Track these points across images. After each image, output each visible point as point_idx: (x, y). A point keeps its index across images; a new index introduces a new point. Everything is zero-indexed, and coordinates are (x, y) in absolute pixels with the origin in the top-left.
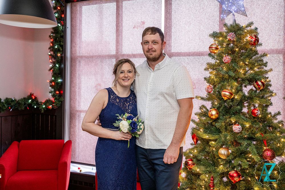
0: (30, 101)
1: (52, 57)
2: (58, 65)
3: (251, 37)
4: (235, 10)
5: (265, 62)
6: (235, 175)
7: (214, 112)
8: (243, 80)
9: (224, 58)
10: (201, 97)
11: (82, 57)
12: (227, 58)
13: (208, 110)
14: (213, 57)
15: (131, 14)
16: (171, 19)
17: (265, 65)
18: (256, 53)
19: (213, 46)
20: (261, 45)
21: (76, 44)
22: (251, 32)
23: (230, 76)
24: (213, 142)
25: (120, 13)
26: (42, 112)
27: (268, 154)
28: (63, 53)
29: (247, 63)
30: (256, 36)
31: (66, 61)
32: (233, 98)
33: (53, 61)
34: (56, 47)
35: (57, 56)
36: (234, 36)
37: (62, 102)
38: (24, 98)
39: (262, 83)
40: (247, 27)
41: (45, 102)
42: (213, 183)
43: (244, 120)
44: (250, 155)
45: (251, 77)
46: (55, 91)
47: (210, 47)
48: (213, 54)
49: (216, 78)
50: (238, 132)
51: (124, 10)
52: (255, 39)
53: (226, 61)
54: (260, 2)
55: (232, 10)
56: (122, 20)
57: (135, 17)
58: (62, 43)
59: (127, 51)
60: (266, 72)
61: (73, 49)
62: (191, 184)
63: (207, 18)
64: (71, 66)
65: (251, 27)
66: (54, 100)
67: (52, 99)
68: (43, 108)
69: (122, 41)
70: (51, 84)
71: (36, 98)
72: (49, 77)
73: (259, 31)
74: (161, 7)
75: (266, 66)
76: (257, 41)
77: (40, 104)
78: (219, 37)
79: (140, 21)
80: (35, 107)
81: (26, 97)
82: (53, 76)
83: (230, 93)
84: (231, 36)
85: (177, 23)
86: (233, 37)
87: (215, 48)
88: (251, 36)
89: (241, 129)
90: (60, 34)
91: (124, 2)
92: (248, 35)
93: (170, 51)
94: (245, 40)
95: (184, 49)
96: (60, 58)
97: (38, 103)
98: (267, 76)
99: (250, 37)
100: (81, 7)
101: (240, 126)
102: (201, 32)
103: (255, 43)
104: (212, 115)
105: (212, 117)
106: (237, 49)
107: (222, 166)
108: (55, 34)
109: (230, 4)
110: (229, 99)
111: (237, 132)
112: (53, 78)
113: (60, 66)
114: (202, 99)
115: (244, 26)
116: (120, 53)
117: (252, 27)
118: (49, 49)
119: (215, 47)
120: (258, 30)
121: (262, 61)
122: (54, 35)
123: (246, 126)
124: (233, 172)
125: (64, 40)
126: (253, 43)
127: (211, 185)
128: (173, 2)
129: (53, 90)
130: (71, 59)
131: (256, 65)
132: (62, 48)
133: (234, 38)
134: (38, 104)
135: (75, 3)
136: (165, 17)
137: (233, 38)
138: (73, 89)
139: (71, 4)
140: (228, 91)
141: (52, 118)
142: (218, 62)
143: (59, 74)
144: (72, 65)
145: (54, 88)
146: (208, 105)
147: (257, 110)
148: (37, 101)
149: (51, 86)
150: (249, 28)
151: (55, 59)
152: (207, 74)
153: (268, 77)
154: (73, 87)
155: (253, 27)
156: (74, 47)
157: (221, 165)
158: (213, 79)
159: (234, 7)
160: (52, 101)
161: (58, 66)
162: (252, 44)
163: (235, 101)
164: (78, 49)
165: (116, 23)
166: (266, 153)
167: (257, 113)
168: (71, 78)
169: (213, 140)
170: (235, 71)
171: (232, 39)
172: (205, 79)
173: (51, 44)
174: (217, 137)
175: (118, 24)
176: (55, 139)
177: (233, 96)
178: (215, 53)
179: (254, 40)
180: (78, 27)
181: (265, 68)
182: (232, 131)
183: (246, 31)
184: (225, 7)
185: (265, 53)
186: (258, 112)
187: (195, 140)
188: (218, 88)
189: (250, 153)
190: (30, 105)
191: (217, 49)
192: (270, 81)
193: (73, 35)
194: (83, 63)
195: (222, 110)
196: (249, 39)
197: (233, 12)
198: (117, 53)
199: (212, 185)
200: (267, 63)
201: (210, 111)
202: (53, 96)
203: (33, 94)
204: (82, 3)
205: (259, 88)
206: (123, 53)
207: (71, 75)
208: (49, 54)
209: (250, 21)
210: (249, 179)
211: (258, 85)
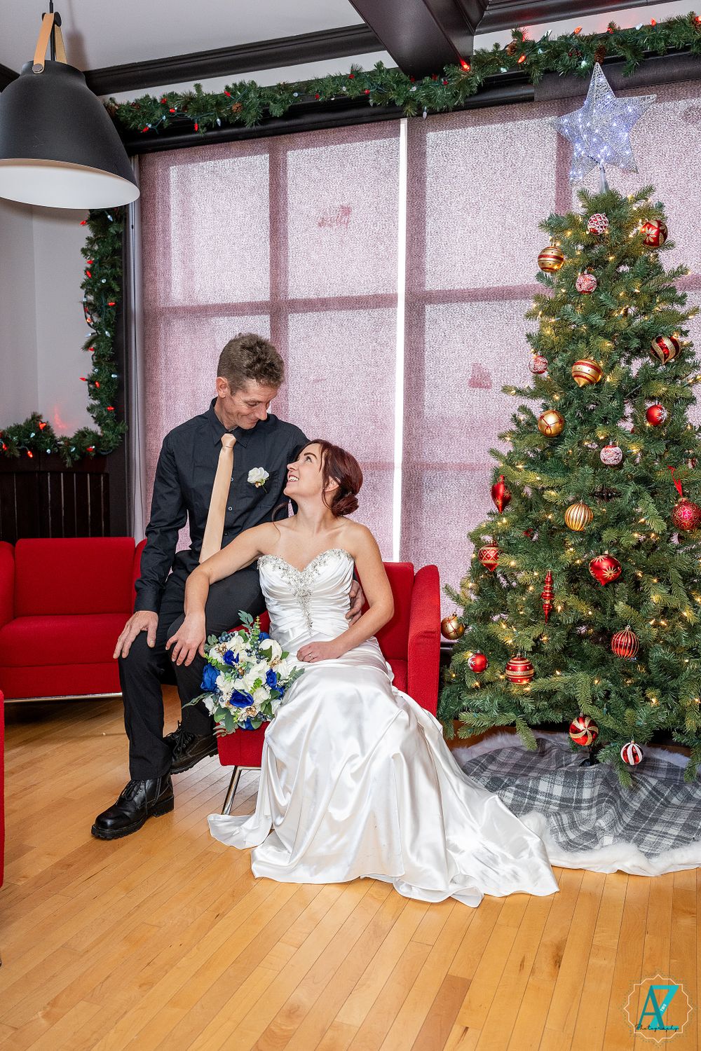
0: (33, 435)
1: (92, 310)
2: (109, 332)
3: (648, 225)
4: (608, 155)
5: (679, 293)
6: (605, 565)
7: (551, 419)
8: (627, 338)
9: (580, 279)
10: (515, 388)
11: (176, 311)
12: (585, 281)
13: (533, 417)
14: (549, 282)
15: (312, 185)
16: (422, 197)
17: (681, 300)
18: (658, 268)
19: (549, 253)
20: (672, 245)
21: (156, 274)
22: (646, 212)
23: (592, 326)
24: (553, 493)
25: (281, 181)
26: (67, 465)
27: (684, 513)
28: (122, 299)
29: (637, 291)
30: (660, 223)
31: (131, 321)
32: (600, 383)
33: (95, 321)
34: (104, 281)
35: (107, 307)
36: (605, 222)
37: (122, 435)
38: (18, 427)
39: (674, 342)
40: (637, 199)
41: (75, 437)
42: (551, 589)
43: (628, 438)
44: (643, 520)
45: (646, 328)
46: (102, 404)
47: (541, 256)
48: (549, 274)
49: (557, 334)
50: (616, 462)
51: (290, 173)
52: (658, 229)
53: (584, 287)
54: (667, 146)
55: (599, 156)
56: (286, 204)
57: (326, 194)
58: (118, 269)
59: (302, 289)
60: (684, 318)
61: (150, 287)
62: (490, 606)
63: (524, 193)
64: (145, 337)
65: (647, 199)
66: (102, 430)
67: (95, 428)
68: (70, 454)
69: (287, 260)
70: (91, 386)
71: (47, 428)
72: (85, 365)
73: (666, 212)
74: (398, 164)
75: (683, 304)
76: (663, 233)
77: (62, 443)
78: (564, 230)
79: (337, 204)
80: (48, 451)
81: (22, 423)
82: (95, 364)
83: (593, 367)
84: (599, 223)
85: (442, 208)
86: (602, 225)
87: (555, 257)
88: (648, 223)
89: (621, 455)
90: (113, 243)
91: (289, 153)
92: (640, 221)
93: (422, 285)
94: (631, 236)
95: (461, 281)
96: (114, 314)
97: (56, 441)
98: (684, 328)
99: (644, 227)
100: (167, 169)
101: (618, 448)
102: (508, 231)
103: (657, 239)
104: (548, 427)
105: (548, 431)
106: (611, 258)
107: (572, 549)
108: (98, 244)
109: (595, 140)
110: (591, 382)
111: (611, 463)
112: (96, 370)
113: (113, 337)
114: (520, 392)
115: (629, 196)
116: (282, 297)
117: (649, 201)
118: (81, 287)
119: (554, 254)
120: (665, 209)
121: (673, 290)
122: (96, 248)
123: (631, 453)
124: (601, 557)
125: (123, 260)
126: (652, 241)
127: (546, 593)
128: (429, 150)
129: (97, 402)
130: (145, 314)
131: (657, 301)
132: (120, 285)
133: (605, 227)
134: (54, 441)
135: (150, 157)
136: (408, 191)
137: (602, 227)
138: (151, 399)
139: (140, 160)
140: (589, 363)
141: (95, 483)
142: (563, 291)
143: (112, 358)
144: (148, 332)
145: (101, 400)
146: (535, 406)
147: (662, 409)
148: (53, 437)
149: (94, 393)
150: (642, 204)
151: (100, 316)
152: (534, 327)
153: (688, 331)
154: (153, 396)
155: (652, 200)
156: (153, 282)
157: (571, 547)
158: (549, 337)
159: (605, 147)
160: (95, 435)
161: (109, 335)
162: (650, 244)
163: (605, 390)
164: (160, 286)
165: (272, 213)
166: (680, 512)
167: (660, 415)
168: (145, 370)
169: (552, 488)
170: (606, 315)
171: (600, 231)
172: (529, 336)
173: (88, 273)
174: (560, 480)
175: (278, 213)
176: (108, 534)
177: (600, 377)
178: (552, 271)
179: (656, 230)
180: (159, 226)
181: (681, 310)
182: (597, 464)
183: (635, 209)
184: (580, 149)
185: (681, 266)
186: (662, 414)
187: (500, 502)
188: (563, 360)
189: (641, 515)
190: (34, 446)
191: (559, 259)
192: (692, 345)
193: (146, 247)
194: (178, 326)
195: (573, 415)
196: (643, 230)
197: (602, 161)
198: (274, 294)
199: (549, 593)
200: (685, 296)
201: (542, 417)
202: (98, 420)
203: (39, 417)
204: (172, 157)
205: (665, 355)
206: (290, 297)
207: (144, 362)
208: (85, 300)
209: (646, 184)
210: (640, 575)
211: (664, 347)
